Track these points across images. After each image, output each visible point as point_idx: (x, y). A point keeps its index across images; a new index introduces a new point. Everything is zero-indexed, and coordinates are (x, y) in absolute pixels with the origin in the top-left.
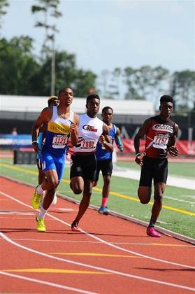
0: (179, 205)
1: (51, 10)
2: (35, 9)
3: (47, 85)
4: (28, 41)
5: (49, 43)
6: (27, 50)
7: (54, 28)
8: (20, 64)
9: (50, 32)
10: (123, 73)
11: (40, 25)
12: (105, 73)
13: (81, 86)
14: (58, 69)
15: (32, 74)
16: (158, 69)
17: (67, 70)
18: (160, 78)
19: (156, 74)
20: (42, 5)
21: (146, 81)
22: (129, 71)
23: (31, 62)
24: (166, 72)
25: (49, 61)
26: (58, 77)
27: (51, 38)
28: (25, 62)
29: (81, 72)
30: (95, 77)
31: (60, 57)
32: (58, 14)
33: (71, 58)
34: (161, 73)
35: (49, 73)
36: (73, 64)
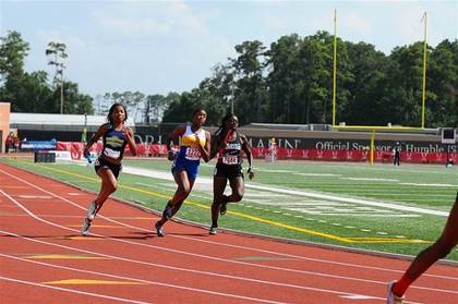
0: (154, 190)
1: (60, 52)
2: (48, 52)
3: (57, 106)
4: (44, 74)
5: (59, 76)
6: (43, 81)
7: (62, 65)
8: (38, 92)
9: (59, 68)
10: (111, 97)
11: (52, 63)
12: (98, 97)
13: (83, 107)
14: (65, 94)
15: (47, 98)
16: (137, 94)
17: (72, 94)
18: (138, 100)
19: (135, 97)
20: (54, 49)
21: (128, 102)
22: (116, 95)
23: (46, 90)
24: (142, 96)
25: (59, 88)
26: (65, 100)
27: (60, 72)
28: (42, 89)
29: (82, 96)
30: (92, 99)
31: (67, 86)
32: (64, 56)
33: (75, 86)
34: (139, 97)
35: (59, 97)
36: (76, 91)
